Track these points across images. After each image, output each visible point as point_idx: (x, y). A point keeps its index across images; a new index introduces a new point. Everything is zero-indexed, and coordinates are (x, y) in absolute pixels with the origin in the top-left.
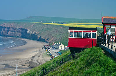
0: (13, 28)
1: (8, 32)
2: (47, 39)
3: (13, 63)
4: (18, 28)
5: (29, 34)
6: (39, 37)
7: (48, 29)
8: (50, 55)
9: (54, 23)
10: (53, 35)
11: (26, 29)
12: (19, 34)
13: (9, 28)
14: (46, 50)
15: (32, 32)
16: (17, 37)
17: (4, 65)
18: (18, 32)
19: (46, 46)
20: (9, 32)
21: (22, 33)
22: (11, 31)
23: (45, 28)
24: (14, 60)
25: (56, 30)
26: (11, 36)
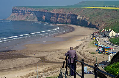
0: (62, 14)
1: (57, 19)
2: (98, 25)
3: (50, 55)
4: (67, 14)
5: (79, 20)
6: (89, 23)
7: (99, 13)
8: (97, 45)
9: (107, 7)
10: (104, 20)
11: (76, 15)
12: (69, 20)
13: (58, 14)
14: (94, 38)
15: (82, 18)
16: (67, 23)
17: (40, 59)
18: (67, 18)
19: (95, 33)
20: (59, 18)
21: (71, 19)
22: (60, 18)
23: (96, 12)
24: (54, 51)
25: (108, 15)
26: (60, 23)
